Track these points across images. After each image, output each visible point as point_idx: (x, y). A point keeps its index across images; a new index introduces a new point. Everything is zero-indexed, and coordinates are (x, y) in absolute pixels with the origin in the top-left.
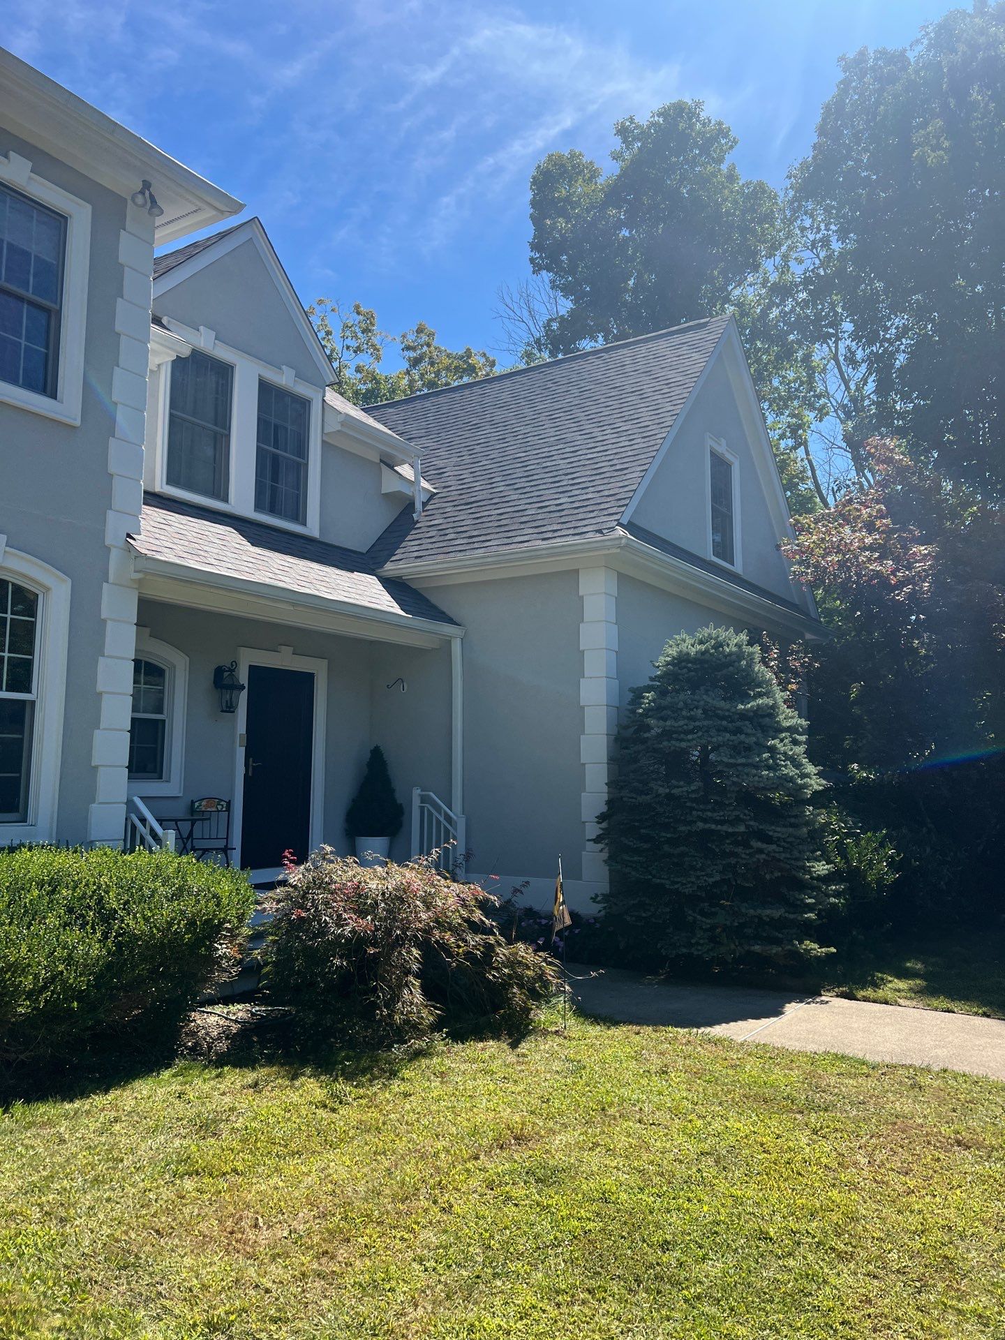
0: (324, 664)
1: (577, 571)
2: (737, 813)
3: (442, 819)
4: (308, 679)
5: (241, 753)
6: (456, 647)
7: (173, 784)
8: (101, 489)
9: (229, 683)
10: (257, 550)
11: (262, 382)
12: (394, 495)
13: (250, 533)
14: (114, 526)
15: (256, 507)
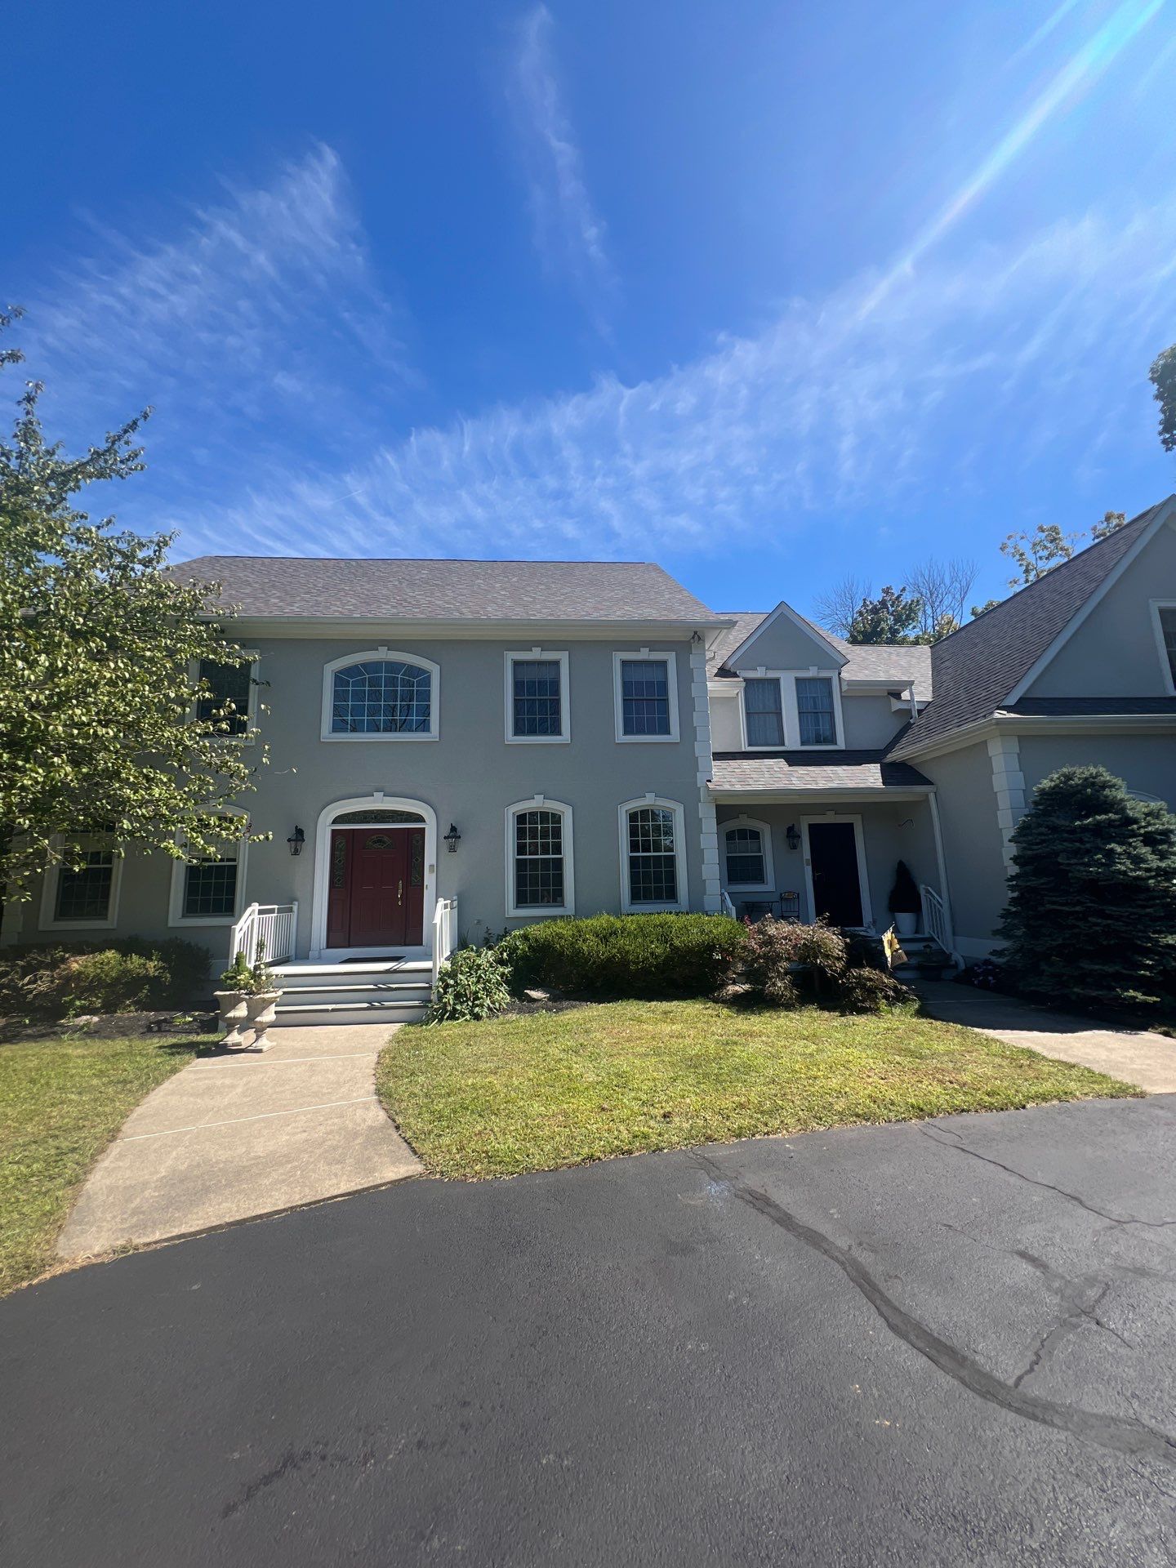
0: (859, 817)
1: (986, 741)
2: (1078, 898)
3: (936, 903)
4: (850, 826)
5: (809, 870)
6: (932, 797)
7: (769, 886)
8: (693, 765)
9: (792, 835)
10: (791, 768)
11: (798, 680)
12: (899, 711)
13: (795, 759)
14: (701, 778)
15: (803, 743)
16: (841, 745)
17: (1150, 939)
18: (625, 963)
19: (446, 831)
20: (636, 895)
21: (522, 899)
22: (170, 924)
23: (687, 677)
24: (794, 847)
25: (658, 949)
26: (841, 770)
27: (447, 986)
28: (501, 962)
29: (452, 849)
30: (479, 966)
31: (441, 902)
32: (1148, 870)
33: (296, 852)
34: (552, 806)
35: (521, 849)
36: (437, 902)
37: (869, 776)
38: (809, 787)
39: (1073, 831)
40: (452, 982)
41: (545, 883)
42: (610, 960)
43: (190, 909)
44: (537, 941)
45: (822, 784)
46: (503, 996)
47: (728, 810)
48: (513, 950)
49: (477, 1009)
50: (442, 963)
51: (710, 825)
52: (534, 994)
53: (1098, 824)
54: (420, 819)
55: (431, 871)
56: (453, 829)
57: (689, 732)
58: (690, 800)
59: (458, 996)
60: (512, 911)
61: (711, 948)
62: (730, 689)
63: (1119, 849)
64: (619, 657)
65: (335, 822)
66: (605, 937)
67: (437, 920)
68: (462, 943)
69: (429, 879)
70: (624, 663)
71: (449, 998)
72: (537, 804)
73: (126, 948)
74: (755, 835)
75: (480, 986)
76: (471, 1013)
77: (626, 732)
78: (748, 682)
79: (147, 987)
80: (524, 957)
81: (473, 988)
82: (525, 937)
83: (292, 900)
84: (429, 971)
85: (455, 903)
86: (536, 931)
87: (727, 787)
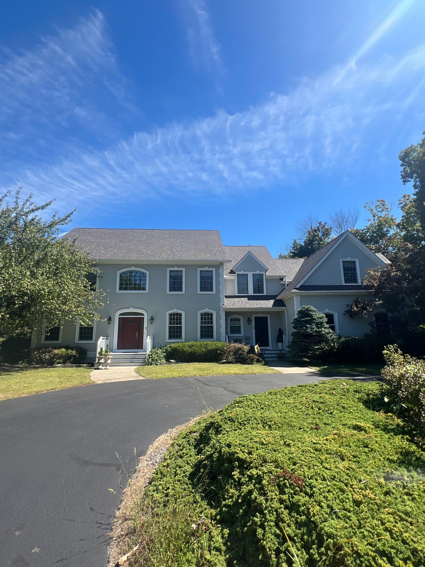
0: (269, 315)
1: (293, 297)
4: (266, 318)
5: (254, 330)
6: (286, 310)
7: (242, 334)
8: (219, 300)
9: (249, 320)
10: (248, 301)
11: (253, 274)
12: (282, 284)
13: (250, 298)
14: (221, 304)
15: (254, 293)
16: (265, 294)
17: (312, 347)
18: (195, 353)
19: (150, 318)
20: (202, 336)
21: (170, 337)
22: (76, 342)
23: (218, 275)
24: (249, 324)
25: (204, 350)
26: (262, 302)
27: (150, 358)
28: (164, 353)
29: (152, 323)
30: (158, 353)
31: (149, 337)
32: (313, 331)
33: (109, 323)
34: (179, 311)
35: (170, 323)
36: (147, 337)
37: (269, 304)
38: (251, 307)
39: (301, 321)
40: (151, 356)
41: (177, 333)
42: (191, 352)
43: (81, 338)
44: (173, 348)
45: (255, 306)
46: (164, 361)
47: (228, 313)
48: (166, 350)
49: (157, 363)
50: (148, 352)
51: (223, 317)
52: (172, 361)
53: (306, 320)
54: (143, 315)
55: (146, 329)
56: (152, 317)
57: (218, 291)
58: (218, 309)
59: (152, 360)
60: (167, 340)
61: (217, 350)
62: (234, 277)
63: (309, 326)
64: (199, 269)
65: (120, 315)
66: (190, 347)
67: (147, 341)
68: (154, 348)
69: (145, 331)
70: (201, 271)
71: (150, 360)
72: (175, 311)
73: (67, 348)
74: (239, 320)
75: (158, 358)
76: (156, 364)
77: (201, 291)
78: (238, 275)
79: (73, 358)
80: (170, 352)
81: (156, 358)
82: (170, 347)
83: (108, 336)
84: (145, 354)
85: (152, 338)
86: (173, 345)
87: (228, 307)
